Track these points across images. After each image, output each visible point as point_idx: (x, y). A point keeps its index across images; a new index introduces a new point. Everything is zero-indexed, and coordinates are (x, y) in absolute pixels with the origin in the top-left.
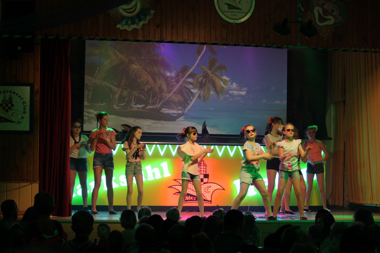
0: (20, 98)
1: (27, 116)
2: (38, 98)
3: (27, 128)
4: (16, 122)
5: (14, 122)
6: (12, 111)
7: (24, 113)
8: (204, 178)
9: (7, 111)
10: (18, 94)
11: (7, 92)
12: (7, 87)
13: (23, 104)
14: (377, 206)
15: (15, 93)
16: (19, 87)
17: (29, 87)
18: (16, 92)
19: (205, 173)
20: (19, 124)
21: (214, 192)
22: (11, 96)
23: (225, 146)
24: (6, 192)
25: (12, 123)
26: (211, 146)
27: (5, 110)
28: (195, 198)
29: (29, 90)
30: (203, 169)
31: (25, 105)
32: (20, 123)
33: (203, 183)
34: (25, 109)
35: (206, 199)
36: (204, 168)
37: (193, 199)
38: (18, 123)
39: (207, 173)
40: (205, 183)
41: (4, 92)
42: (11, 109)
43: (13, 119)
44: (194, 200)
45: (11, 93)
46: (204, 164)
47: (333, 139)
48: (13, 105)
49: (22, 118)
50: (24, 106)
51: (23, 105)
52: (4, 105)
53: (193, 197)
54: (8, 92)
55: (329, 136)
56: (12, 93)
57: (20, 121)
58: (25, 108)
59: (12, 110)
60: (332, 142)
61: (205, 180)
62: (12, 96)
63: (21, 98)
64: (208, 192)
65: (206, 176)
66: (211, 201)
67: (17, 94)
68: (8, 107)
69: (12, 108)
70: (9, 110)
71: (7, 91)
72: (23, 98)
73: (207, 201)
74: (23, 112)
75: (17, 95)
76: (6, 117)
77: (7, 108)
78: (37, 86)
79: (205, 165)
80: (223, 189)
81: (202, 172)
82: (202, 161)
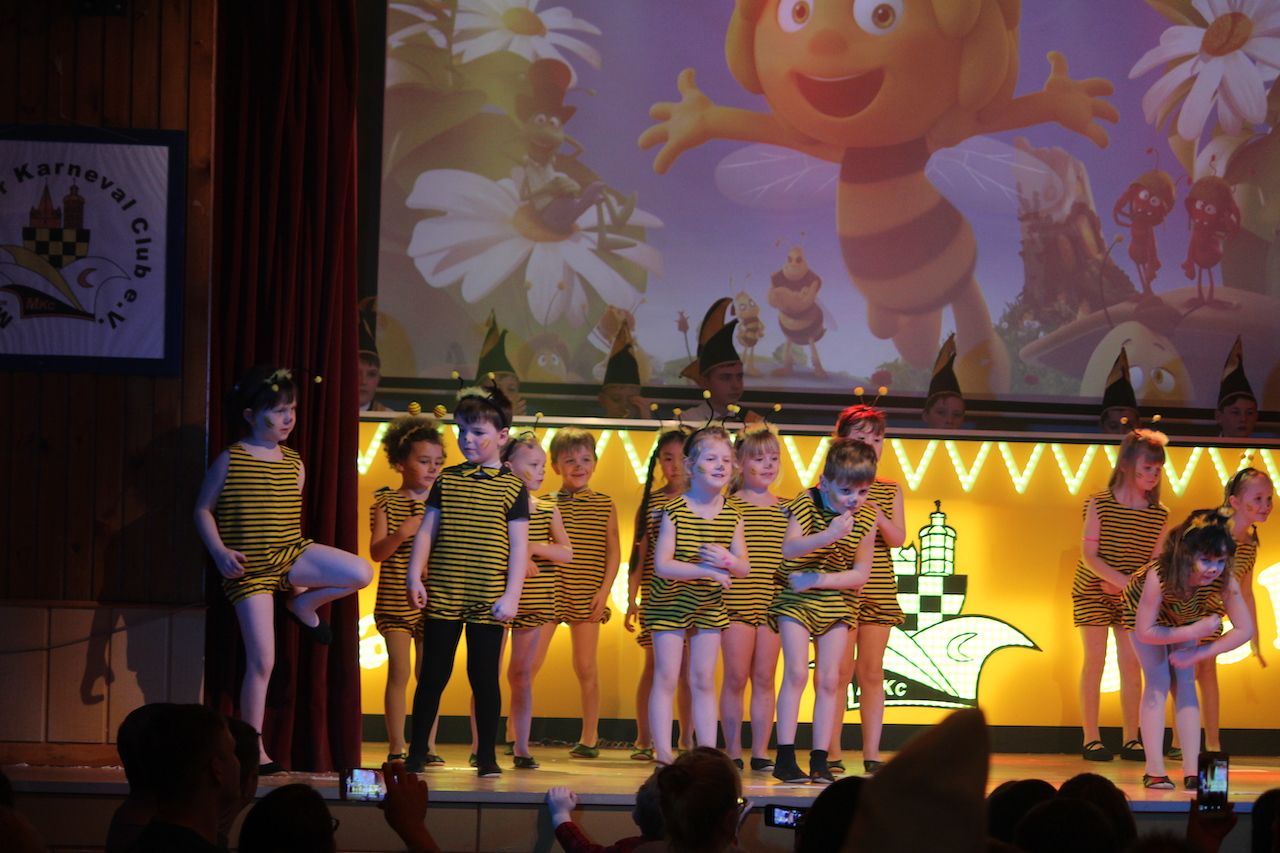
0: (119, 200)
1: (155, 289)
2: (204, 203)
3: (152, 347)
4: (98, 318)
5: (91, 317)
6: (82, 264)
7: (140, 271)
8: (945, 592)
9: (56, 262)
10: (111, 184)
11: (58, 171)
12: (59, 145)
13: (137, 231)
15: (96, 176)
16: (116, 148)
17: (165, 149)
18: (102, 172)
19: (949, 571)
20: (114, 326)
21: (988, 660)
22: (74, 189)
23: (1044, 444)
24: (48, 650)
25: (82, 323)
26: (980, 442)
27: (46, 257)
28: (904, 685)
29: (165, 163)
30: (937, 553)
31: (143, 235)
32: (121, 319)
33: (938, 617)
34: (142, 254)
35: (954, 694)
36: (945, 548)
37: (893, 687)
38: (107, 320)
39: (957, 573)
40: (947, 618)
41: (44, 169)
42: (78, 253)
43: (87, 300)
44: (895, 697)
45: (78, 174)
46: (944, 527)
48: (84, 236)
49: (131, 295)
50: (139, 242)
51: (134, 234)
52: (43, 235)
53: (892, 682)
54: (64, 170)
56: (83, 174)
57: (119, 311)
58: (146, 250)
59: (78, 258)
61: (951, 604)
62: (80, 193)
63: (124, 203)
64: (962, 658)
65: (956, 584)
66: (975, 703)
67: (105, 179)
68: (60, 244)
69: (80, 248)
70: (65, 259)
71: (58, 167)
72: (133, 202)
73: (957, 700)
74: (134, 269)
75: (105, 186)
76: (52, 292)
77: (55, 248)
78: (204, 148)
79: (951, 532)
80: (1031, 645)
81: (937, 567)
82: (938, 515)
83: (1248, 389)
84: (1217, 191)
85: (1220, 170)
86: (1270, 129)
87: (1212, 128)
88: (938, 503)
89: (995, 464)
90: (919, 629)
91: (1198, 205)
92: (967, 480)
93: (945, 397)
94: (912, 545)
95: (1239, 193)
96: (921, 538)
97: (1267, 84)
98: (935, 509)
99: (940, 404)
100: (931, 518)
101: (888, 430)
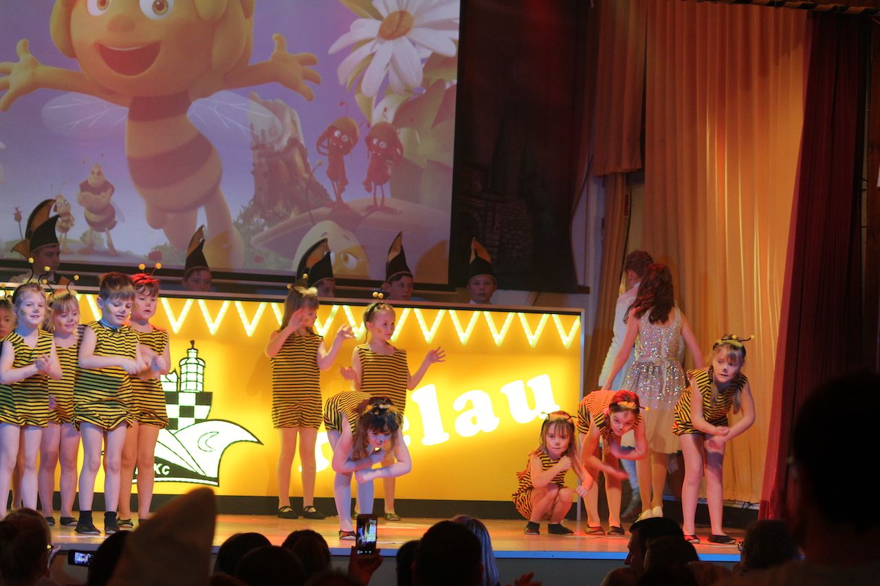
8: (197, 404)
14: (751, 507)
19: (200, 389)
23: (266, 303)
26: (222, 301)
28: (168, 468)
30: (192, 377)
33: (192, 420)
35: (203, 474)
36: (197, 373)
37: (161, 471)
39: (206, 390)
40: (198, 421)
44: (162, 476)
46: (197, 358)
47: (592, 290)
55: (581, 282)
60: (591, 298)
61: (200, 411)
64: (208, 449)
65: (204, 398)
66: (217, 480)
73: (204, 478)
79: (201, 362)
80: (256, 441)
81: (192, 386)
82: (193, 350)
83: (408, 270)
84: (388, 132)
85: (390, 118)
86: (425, 91)
87: (385, 89)
88: (193, 342)
89: (232, 317)
90: (179, 428)
91: (375, 141)
92: (213, 326)
93: (198, 270)
94: (175, 371)
95: (403, 134)
96: (180, 366)
97: (423, 61)
98: (190, 347)
99: (195, 275)
100: (188, 352)
101: (161, 292)
